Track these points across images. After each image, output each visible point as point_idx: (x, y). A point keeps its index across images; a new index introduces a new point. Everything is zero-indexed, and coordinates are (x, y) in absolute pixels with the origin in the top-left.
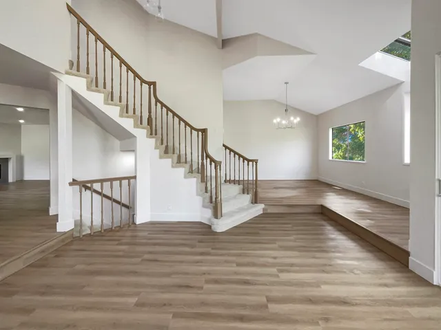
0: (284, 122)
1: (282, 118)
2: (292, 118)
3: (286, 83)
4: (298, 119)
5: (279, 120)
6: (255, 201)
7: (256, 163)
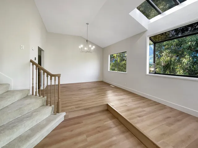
0: (86, 49)
1: (85, 46)
2: (90, 46)
3: (87, 24)
4: (94, 47)
5: (82, 46)
6: (57, 111)
7: (59, 77)
